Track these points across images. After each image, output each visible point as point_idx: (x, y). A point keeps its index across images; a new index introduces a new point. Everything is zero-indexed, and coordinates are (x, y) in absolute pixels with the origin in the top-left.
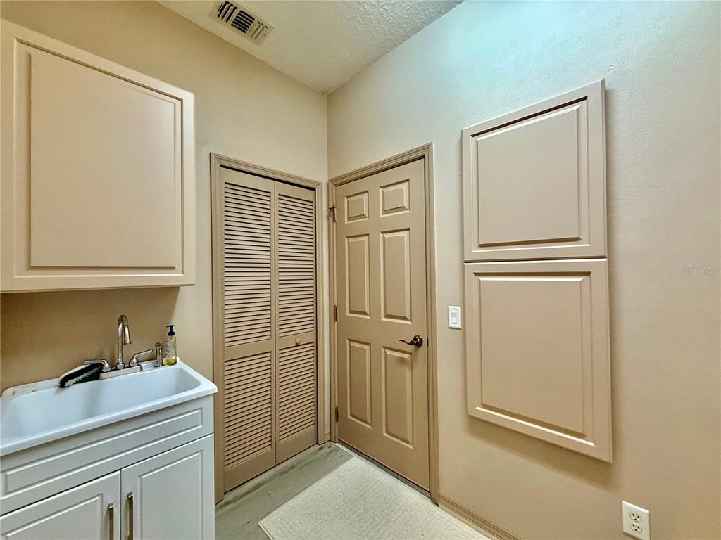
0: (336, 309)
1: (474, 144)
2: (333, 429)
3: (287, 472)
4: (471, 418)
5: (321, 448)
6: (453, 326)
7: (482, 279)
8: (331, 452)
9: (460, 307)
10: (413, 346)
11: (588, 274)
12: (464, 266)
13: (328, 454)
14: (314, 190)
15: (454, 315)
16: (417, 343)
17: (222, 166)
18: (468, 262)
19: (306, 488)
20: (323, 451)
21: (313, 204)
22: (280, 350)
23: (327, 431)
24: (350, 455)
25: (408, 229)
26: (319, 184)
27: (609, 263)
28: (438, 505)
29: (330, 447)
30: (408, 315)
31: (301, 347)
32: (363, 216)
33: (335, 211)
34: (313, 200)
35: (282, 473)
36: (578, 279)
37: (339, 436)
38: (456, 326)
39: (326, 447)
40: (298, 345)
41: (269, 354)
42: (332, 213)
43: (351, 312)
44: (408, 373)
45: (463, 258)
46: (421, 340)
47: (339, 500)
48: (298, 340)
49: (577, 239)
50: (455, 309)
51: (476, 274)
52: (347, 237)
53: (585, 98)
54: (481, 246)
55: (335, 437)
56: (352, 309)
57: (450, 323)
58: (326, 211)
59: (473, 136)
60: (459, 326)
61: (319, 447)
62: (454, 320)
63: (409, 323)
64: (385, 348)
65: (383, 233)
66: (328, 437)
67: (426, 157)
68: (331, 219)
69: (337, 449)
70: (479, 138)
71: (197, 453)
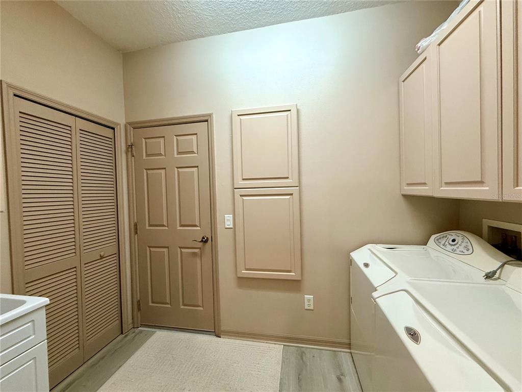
0: (136, 225)
1: (239, 120)
2: (135, 319)
3: (96, 364)
4: (239, 278)
5: (126, 336)
6: (228, 227)
7: (244, 198)
8: (135, 336)
9: (231, 215)
10: (201, 243)
11: (292, 194)
12: (234, 191)
13: (134, 338)
14: (113, 129)
15: (228, 220)
16: (205, 241)
17: (15, 95)
18: (235, 189)
19: (120, 367)
20: (129, 337)
21: (113, 140)
22: (85, 264)
23: (130, 320)
24: (153, 332)
25: (197, 167)
26: (118, 124)
27: (300, 190)
28: (220, 337)
29: (134, 332)
30: (198, 224)
31: (104, 259)
32: (160, 154)
33: (133, 149)
34: (113, 137)
35: (93, 366)
36: (288, 197)
37: (141, 322)
38: (230, 227)
39: (131, 333)
40: (102, 257)
41: (75, 269)
42: (130, 150)
43: (150, 225)
44: (199, 261)
45: (233, 186)
46: (208, 238)
47: (152, 362)
48: (102, 254)
49: (288, 178)
50: (228, 217)
51: (241, 196)
52: (146, 169)
53: (290, 110)
54: (244, 179)
55: (137, 323)
56: (151, 224)
57: (226, 225)
58: (124, 148)
59: (238, 115)
60: (231, 226)
61: (124, 335)
62: (229, 223)
63: (199, 228)
64: (180, 248)
65: (177, 168)
66: (131, 326)
67: (209, 120)
68: (130, 154)
69: (141, 332)
70: (242, 117)
71: (31, 360)
